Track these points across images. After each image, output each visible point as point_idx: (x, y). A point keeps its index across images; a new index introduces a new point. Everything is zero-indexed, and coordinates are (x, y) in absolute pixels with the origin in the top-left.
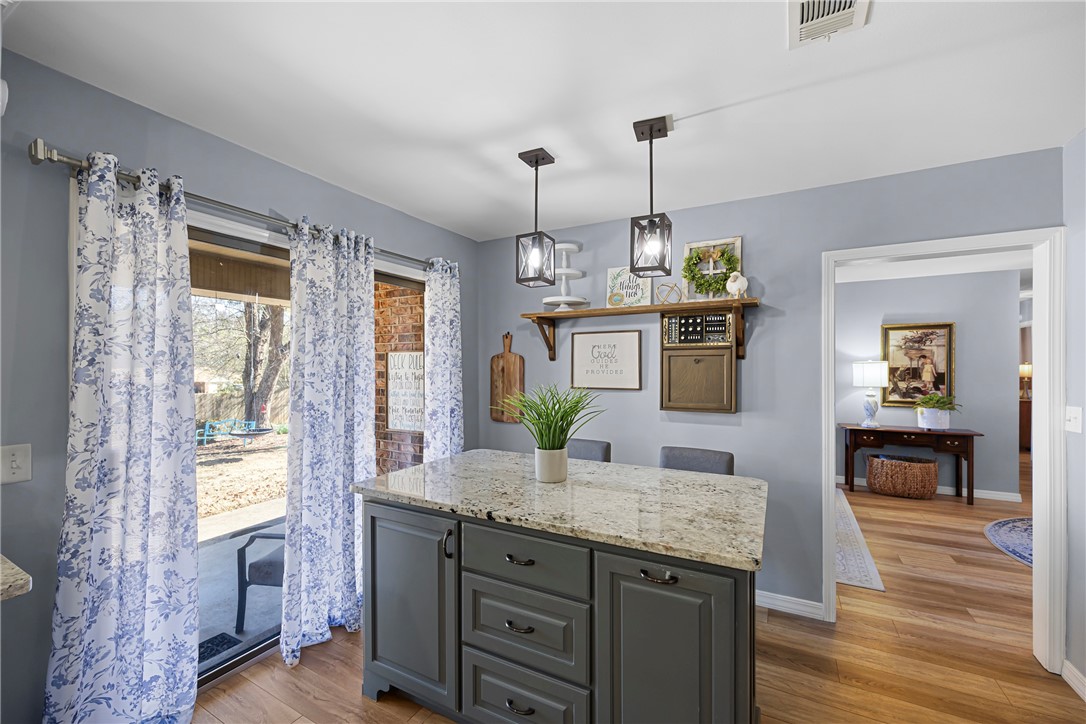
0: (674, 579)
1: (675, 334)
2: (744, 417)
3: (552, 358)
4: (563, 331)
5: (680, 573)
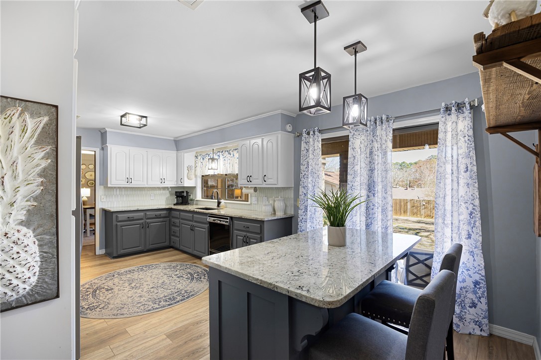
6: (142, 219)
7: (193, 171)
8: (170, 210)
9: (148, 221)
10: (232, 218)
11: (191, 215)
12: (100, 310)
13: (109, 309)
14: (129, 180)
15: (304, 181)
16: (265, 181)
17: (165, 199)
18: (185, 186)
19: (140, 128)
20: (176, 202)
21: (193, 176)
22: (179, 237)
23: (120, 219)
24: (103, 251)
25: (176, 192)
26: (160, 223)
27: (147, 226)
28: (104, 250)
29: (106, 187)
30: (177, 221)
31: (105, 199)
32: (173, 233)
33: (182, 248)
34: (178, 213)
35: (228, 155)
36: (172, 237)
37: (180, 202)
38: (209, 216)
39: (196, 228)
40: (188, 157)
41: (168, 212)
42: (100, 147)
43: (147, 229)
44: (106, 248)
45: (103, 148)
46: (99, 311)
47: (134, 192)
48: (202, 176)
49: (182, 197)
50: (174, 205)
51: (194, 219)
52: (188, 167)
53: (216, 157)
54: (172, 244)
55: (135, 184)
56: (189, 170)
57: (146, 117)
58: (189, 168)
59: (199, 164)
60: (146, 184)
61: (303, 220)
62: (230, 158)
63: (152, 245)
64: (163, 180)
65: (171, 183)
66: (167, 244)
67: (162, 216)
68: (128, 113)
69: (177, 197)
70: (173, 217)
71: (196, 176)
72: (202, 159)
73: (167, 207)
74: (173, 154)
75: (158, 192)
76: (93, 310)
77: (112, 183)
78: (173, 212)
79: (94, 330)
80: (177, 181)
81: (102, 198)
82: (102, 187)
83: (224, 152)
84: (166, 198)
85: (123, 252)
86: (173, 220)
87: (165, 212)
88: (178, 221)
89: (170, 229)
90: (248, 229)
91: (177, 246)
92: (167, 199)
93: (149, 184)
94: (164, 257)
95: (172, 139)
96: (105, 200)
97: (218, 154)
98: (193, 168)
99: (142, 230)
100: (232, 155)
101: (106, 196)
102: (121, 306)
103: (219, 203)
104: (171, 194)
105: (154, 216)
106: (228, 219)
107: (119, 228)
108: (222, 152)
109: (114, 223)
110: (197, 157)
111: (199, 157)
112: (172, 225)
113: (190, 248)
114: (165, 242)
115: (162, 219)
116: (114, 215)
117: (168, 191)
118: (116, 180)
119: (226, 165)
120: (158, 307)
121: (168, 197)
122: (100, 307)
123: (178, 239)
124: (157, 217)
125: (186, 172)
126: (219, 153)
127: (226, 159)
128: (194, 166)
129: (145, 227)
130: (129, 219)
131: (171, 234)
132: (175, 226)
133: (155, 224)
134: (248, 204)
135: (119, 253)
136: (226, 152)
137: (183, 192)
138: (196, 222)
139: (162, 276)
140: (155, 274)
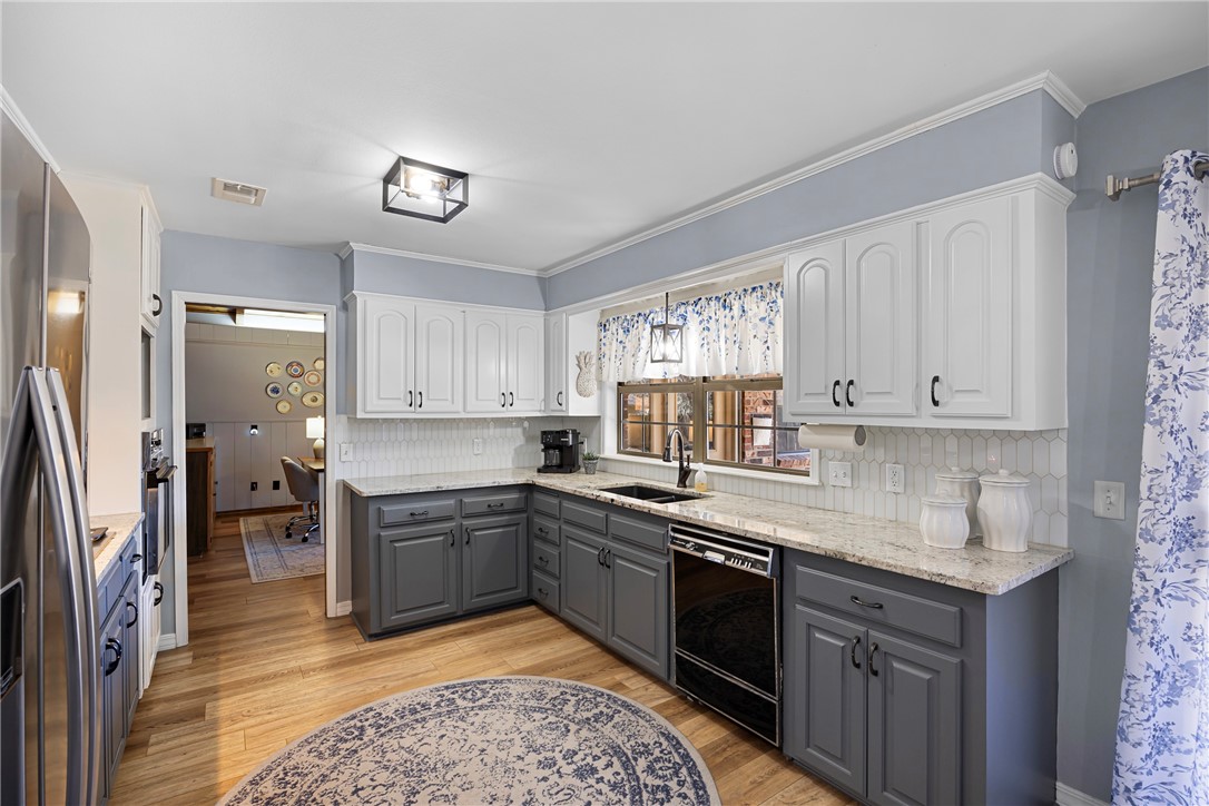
6: (450, 518)
7: (593, 369)
8: (529, 488)
9: (466, 523)
10: (781, 550)
11: (601, 514)
14: (415, 398)
15: (1177, 405)
16: (936, 403)
17: (513, 452)
18: (571, 414)
19: (444, 220)
20: (542, 463)
21: (593, 386)
22: (559, 578)
23: (387, 520)
24: (346, 608)
25: (544, 433)
26: (500, 530)
27: (465, 540)
28: (350, 602)
29: (354, 421)
30: (552, 525)
31: (351, 453)
32: (537, 562)
33: (566, 613)
34: (555, 501)
35: (721, 313)
36: (536, 574)
37: (555, 461)
38: (674, 530)
39: (619, 561)
40: (580, 327)
41: (523, 495)
42: (339, 303)
43: (466, 548)
44: (353, 598)
45: (347, 306)
47: (428, 433)
48: (620, 384)
49: (562, 448)
50: (539, 471)
51: (612, 530)
52: (578, 358)
53: (673, 321)
54: (536, 595)
55: (431, 409)
56: (583, 365)
57: (463, 176)
58: (582, 360)
59: (612, 348)
60: (460, 409)
61: (1166, 591)
62: (728, 320)
63: (478, 596)
64: (507, 399)
65: (529, 406)
66: (520, 592)
67: (506, 507)
68: (407, 161)
69: (547, 448)
70: (538, 512)
71: (601, 384)
72: (621, 331)
73: (521, 480)
74: (534, 319)
75: (492, 431)
77: (368, 409)
78: (538, 496)
80: (546, 400)
81: (343, 452)
82: (344, 418)
83: (703, 302)
84: (515, 450)
85: (396, 619)
86: (538, 520)
87: (514, 495)
88: (556, 527)
89: (529, 547)
90: (877, 614)
91: (553, 603)
92: (517, 451)
93: (469, 409)
94: (517, 645)
95: (534, 273)
96: (350, 457)
97: (682, 310)
98: (594, 360)
99: (452, 553)
100: (736, 311)
101: (355, 448)
103: (685, 474)
104: (529, 439)
105: (484, 509)
106: (766, 554)
107: (385, 545)
108: (696, 304)
109: (373, 531)
110: (603, 327)
111: (613, 327)
112: (533, 534)
113: (597, 624)
114: (516, 588)
115: (506, 517)
116: (372, 508)
117: (520, 430)
118: (380, 398)
119: (714, 346)
121: (521, 446)
123: (555, 584)
124: (493, 511)
125: (573, 371)
126: (683, 307)
127: (712, 324)
128: (594, 352)
129: (459, 540)
130: (415, 520)
131: (533, 563)
132: (545, 540)
133: (488, 532)
134: (808, 486)
135: (386, 625)
136: (712, 303)
137: (564, 433)
138: (616, 538)
139: (519, 758)
140: (496, 742)
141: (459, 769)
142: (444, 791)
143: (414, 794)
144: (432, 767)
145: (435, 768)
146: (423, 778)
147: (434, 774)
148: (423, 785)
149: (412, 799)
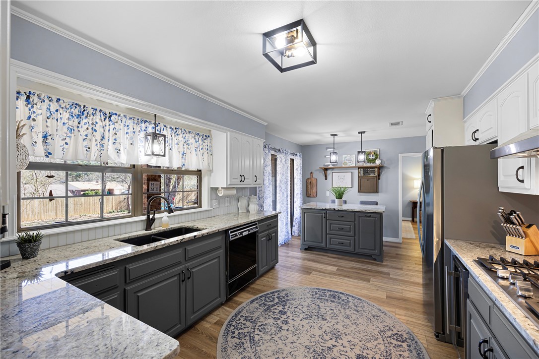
0: (370, 216)
1: (362, 173)
2: (380, 194)
3: (326, 179)
4: (329, 172)
5: (371, 215)
12: (393, 329)
13: (385, 324)
16: (255, 181)
46: (395, 327)
76: (400, 333)
79: (407, 313)
90: (270, 227)
102: (373, 320)
120: (350, 298)
122: (392, 332)
139: (288, 330)
140: (284, 342)
141: (308, 343)
142: (321, 340)
143: (330, 348)
144: (314, 353)
145: (314, 351)
146: (321, 351)
147: (316, 349)
148: (324, 348)
149: (332, 347)
